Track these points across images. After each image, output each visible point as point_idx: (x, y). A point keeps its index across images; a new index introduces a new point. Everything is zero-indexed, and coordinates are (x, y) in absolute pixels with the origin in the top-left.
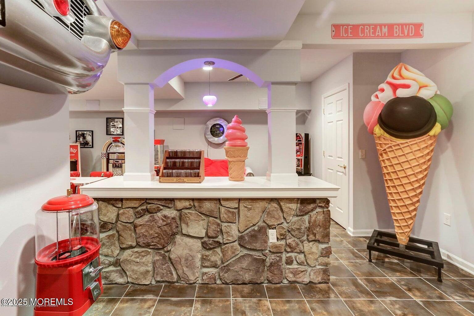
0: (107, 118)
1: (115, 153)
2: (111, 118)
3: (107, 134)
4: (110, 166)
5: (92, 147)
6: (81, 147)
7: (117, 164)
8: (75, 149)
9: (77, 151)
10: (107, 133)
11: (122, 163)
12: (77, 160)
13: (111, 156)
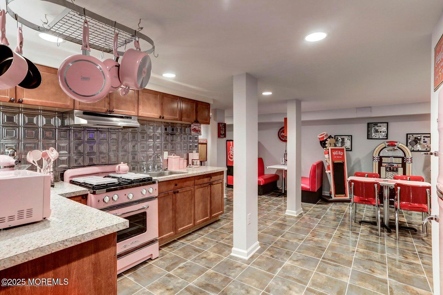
0: (368, 124)
1: (389, 157)
2: (372, 123)
3: (368, 139)
4: (383, 169)
5: (351, 150)
6: (346, 150)
7: (392, 168)
8: (342, 152)
9: (344, 154)
10: (368, 137)
11: (398, 168)
12: (344, 162)
13: (384, 160)
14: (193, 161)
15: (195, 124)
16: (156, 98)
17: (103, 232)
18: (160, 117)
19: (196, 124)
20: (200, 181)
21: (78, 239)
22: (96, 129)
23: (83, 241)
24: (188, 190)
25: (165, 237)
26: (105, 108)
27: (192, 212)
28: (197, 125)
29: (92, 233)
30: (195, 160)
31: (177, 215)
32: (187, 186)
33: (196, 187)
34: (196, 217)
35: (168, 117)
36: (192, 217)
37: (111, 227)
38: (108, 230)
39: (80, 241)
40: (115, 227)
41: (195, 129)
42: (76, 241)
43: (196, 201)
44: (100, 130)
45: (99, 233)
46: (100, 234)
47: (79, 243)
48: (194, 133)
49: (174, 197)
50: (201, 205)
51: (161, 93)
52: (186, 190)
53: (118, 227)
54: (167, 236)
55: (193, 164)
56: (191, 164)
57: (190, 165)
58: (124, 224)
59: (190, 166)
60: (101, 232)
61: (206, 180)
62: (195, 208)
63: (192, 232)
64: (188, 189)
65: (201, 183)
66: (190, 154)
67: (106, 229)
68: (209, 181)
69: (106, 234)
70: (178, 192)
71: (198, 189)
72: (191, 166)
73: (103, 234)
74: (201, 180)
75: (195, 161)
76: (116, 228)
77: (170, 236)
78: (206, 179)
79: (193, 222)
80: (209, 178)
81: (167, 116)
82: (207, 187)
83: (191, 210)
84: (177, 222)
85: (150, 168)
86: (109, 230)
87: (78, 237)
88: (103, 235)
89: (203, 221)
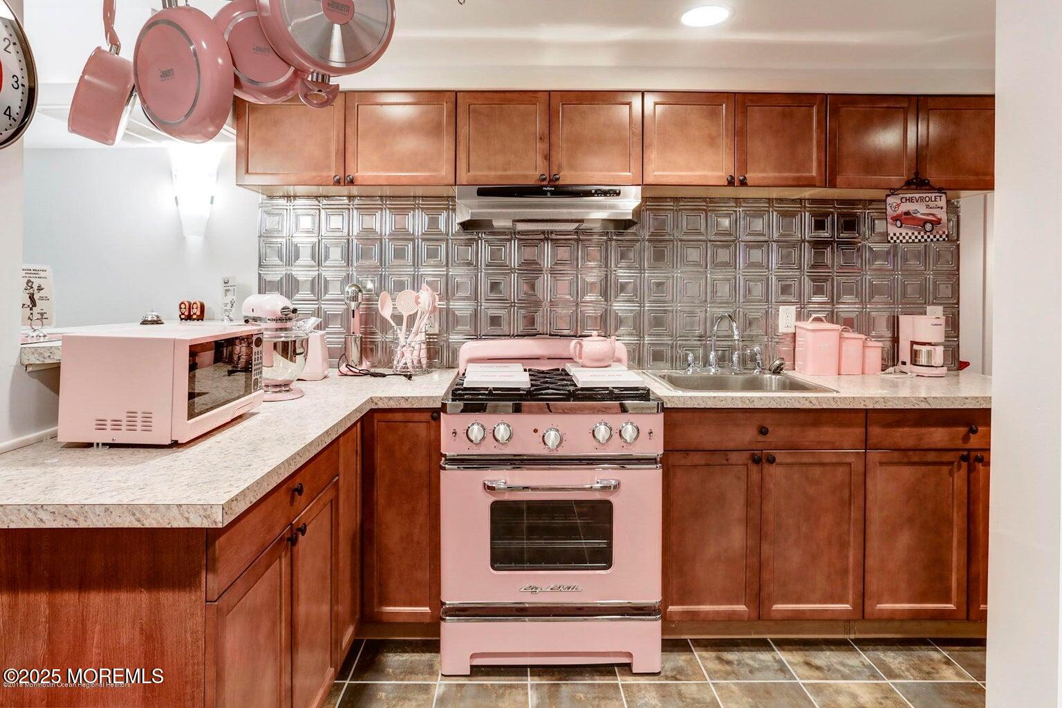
14: (915, 347)
15: (908, 196)
16: (713, 115)
17: (138, 515)
18: (731, 183)
19: (917, 196)
20: (904, 436)
21: (70, 512)
22: (542, 236)
23: (83, 524)
24: (826, 461)
25: (707, 613)
26: (536, 171)
27: (847, 557)
28: (922, 199)
29: (107, 509)
30: (924, 344)
31: (767, 549)
32: (821, 445)
33: (874, 456)
34: (874, 583)
35: (764, 178)
36: (851, 579)
37: (163, 509)
38: (153, 515)
39: (76, 521)
40: (175, 511)
41: (907, 213)
42: (66, 516)
43: (875, 515)
44: (554, 237)
45: (127, 514)
46: (129, 520)
47: (72, 525)
48: (904, 231)
49: (755, 476)
50: (905, 539)
51: (735, 93)
52: (815, 461)
53: (186, 515)
54: (717, 613)
55: (914, 361)
56: (908, 361)
57: (904, 363)
58: (205, 510)
59: (904, 368)
60: (134, 515)
61: (938, 436)
62: (869, 545)
63: (857, 642)
64: (828, 456)
65: (910, 443)
66: (905, 321)
67: (148, 511)
68: (959, 443)
69: (147, 526)
70: (771, 460)
71: (893, 469)
72: (909, 367)
73: (139, 521)
74: (906, 429)
75: (924, 349)
76: (179, 516)
77: (731, 618)
78: (941, 430)
79: (851, 598)
80: (963, 430)
81: (765, 175)
82: (945, 469)
83: (844, 545)
84: (766, 576)
85: (711, 356)
86: (158, 516)
87: (71, 508)
88: (138, 525)
89: (917, 616)
